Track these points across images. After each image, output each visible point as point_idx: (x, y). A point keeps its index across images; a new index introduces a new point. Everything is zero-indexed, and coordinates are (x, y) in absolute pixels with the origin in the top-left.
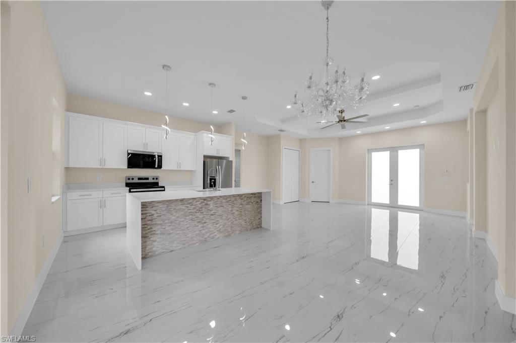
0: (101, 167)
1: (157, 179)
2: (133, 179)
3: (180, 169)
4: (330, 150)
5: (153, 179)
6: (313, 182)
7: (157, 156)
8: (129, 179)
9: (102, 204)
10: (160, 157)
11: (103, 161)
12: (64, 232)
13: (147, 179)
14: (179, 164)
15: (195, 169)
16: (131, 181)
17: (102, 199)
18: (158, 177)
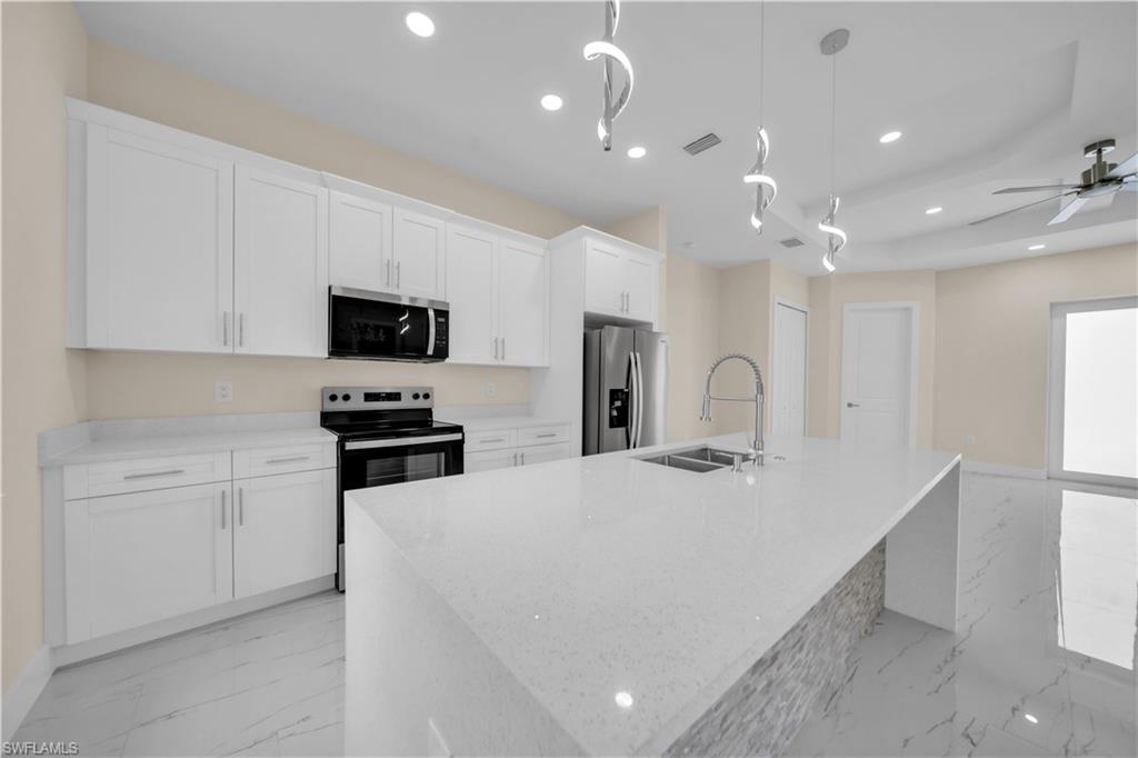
0: (228, 350)
1: (426, 396)
2: (346, 398)
3: (502, 363)
4: (908, 310)
5: (416, 396)
6: (850, 405)
7: (431, 313)
8: (333, 398)
9: (230, 510)
10: (443, 314)
11: (232, 326)
12: (54, 650)
13: (396, 397)
14: (499, 346)
15: (547, 365)
16: (340, 406)
17: (227, 487)
18: (431, 388)
